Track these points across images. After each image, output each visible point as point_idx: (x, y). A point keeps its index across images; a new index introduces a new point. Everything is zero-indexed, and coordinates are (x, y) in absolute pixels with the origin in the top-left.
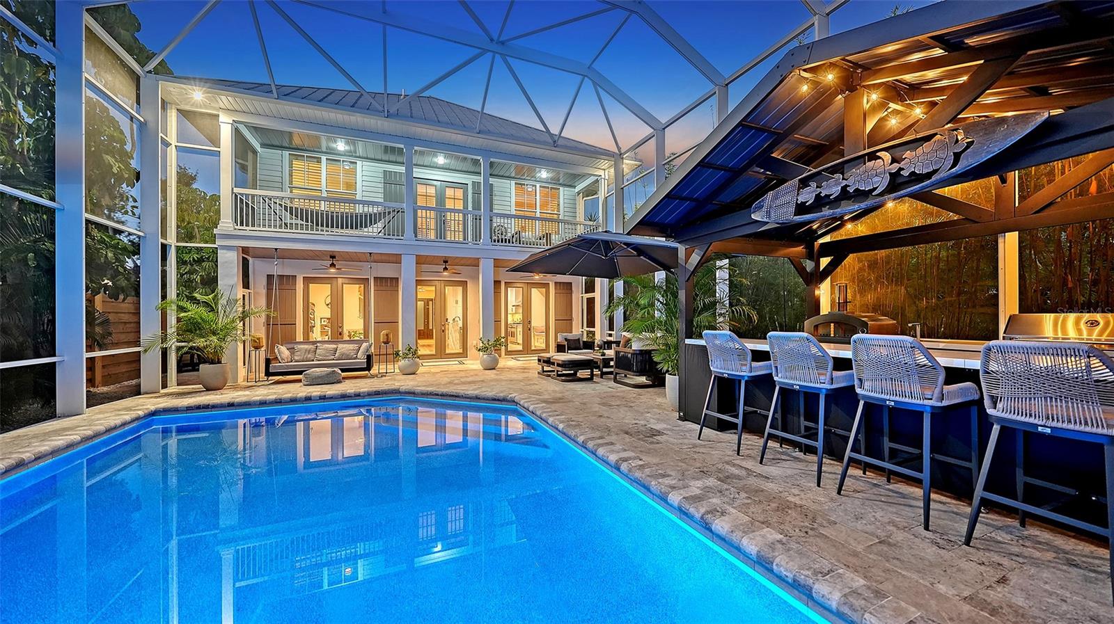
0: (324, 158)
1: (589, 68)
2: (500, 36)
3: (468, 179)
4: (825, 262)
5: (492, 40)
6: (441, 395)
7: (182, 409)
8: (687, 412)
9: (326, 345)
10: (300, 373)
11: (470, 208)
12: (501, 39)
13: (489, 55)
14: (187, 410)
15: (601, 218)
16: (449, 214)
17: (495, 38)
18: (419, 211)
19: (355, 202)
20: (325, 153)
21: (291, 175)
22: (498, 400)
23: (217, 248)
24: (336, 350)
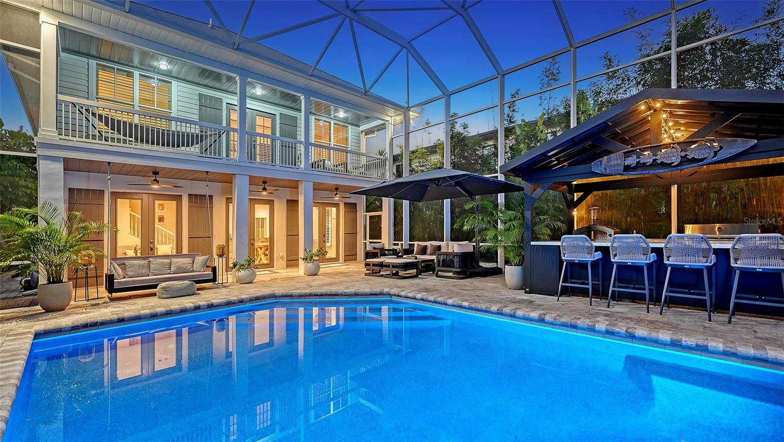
0: (136, 73)
1: (408, 42)
2: (354, 7)
3: (276, 111)
5: (348, 7)
6: (320, 295)
7: (66, 329)
8: (532, 288)
9: (161, 260)
10: (155, 286)
11: (278, 134)
12: (356, 9)
13: (341, 17)
14: (72, 330)
15: (388, 154)
16: (258, 138)
17: (351, 6)
18: (232, 133)
19: (169, 119)
20: (139, 68)
21: (97, 86)
22: (376, 294)
23: (36, 158)
24: (170, 264)
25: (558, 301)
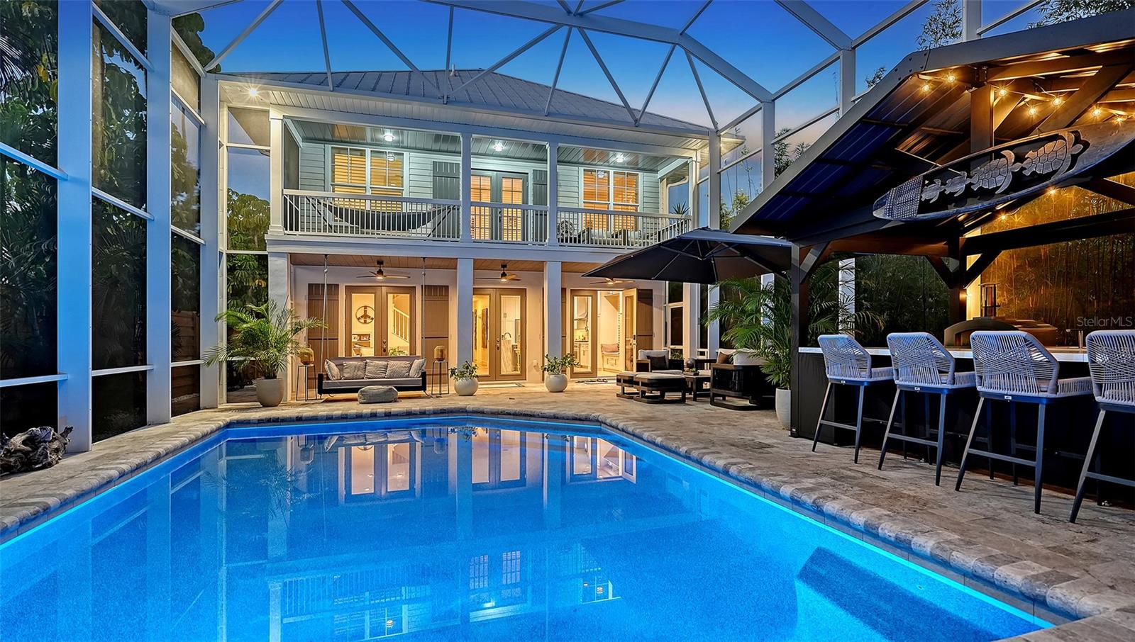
0: (368, 151)
1: (681, 34)
2: (578, 8)
3: (528, 168)
4: (972, 260)
5: (569, 12)
6: (514, 415)
7: (254, 422)
8: (801, 426)
9: (377, 362)
10: (355, 391)
11: (531, 203)
12: (580, 11)
13: (565, 29)
14: (259, 423)
15: (691, 210)
16: (505, 210)
17: (573, 9)
18: (473, 208)
19: (402, 200)
20: (370, 144)
21: (333, 172)
22: (580, 420)
23: (267, 256)
24: (386, 367)
25: (813, 450)
